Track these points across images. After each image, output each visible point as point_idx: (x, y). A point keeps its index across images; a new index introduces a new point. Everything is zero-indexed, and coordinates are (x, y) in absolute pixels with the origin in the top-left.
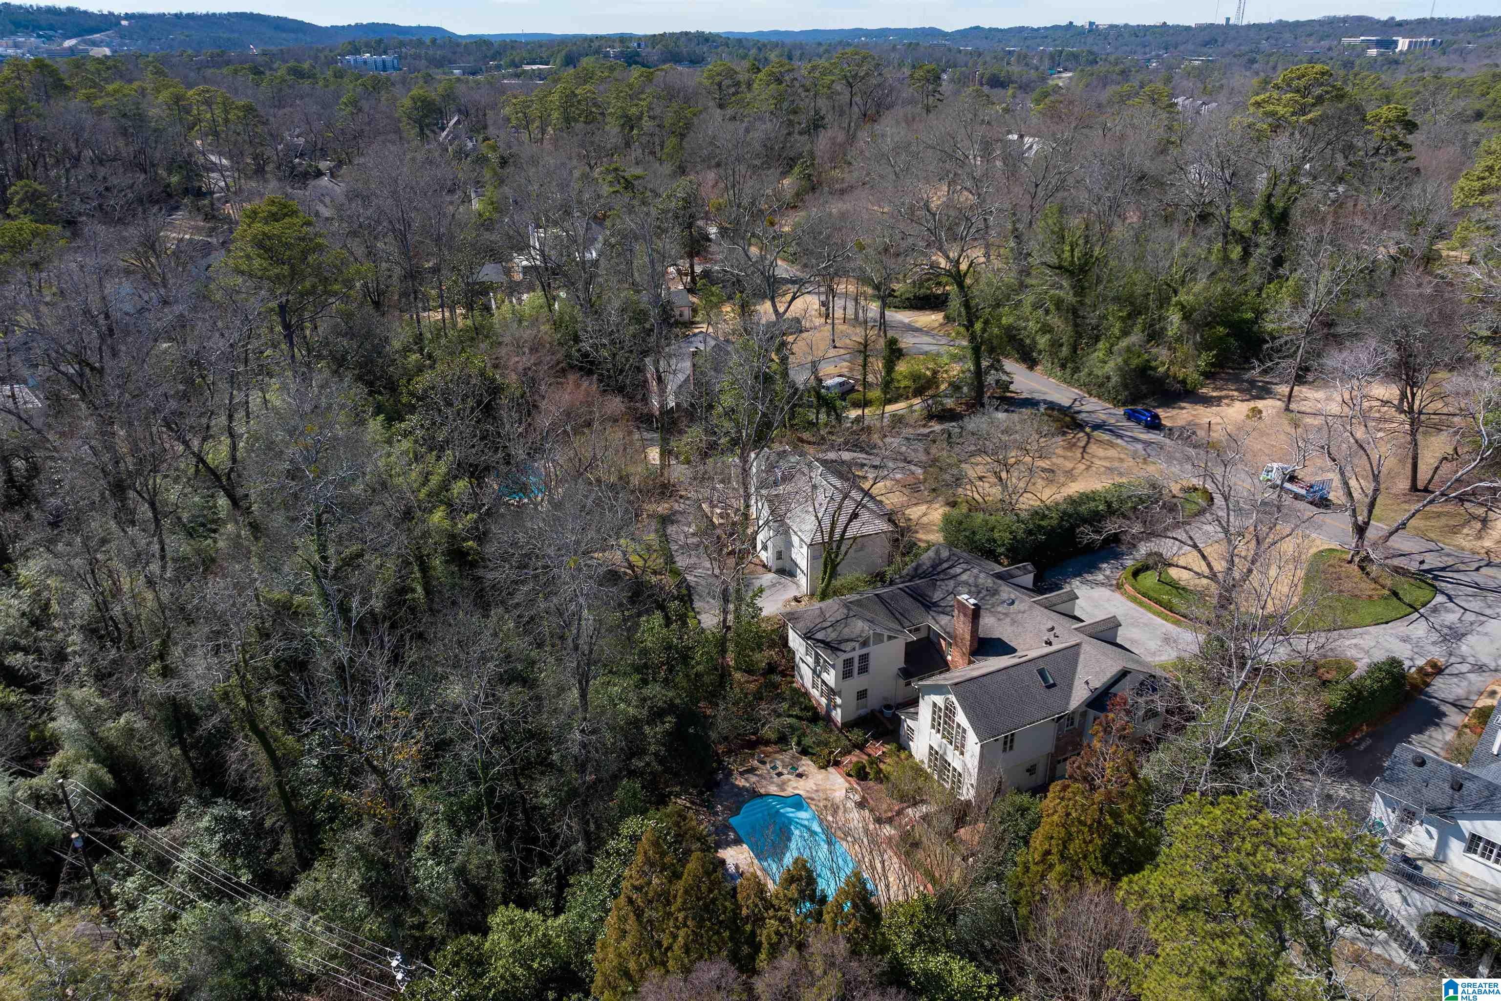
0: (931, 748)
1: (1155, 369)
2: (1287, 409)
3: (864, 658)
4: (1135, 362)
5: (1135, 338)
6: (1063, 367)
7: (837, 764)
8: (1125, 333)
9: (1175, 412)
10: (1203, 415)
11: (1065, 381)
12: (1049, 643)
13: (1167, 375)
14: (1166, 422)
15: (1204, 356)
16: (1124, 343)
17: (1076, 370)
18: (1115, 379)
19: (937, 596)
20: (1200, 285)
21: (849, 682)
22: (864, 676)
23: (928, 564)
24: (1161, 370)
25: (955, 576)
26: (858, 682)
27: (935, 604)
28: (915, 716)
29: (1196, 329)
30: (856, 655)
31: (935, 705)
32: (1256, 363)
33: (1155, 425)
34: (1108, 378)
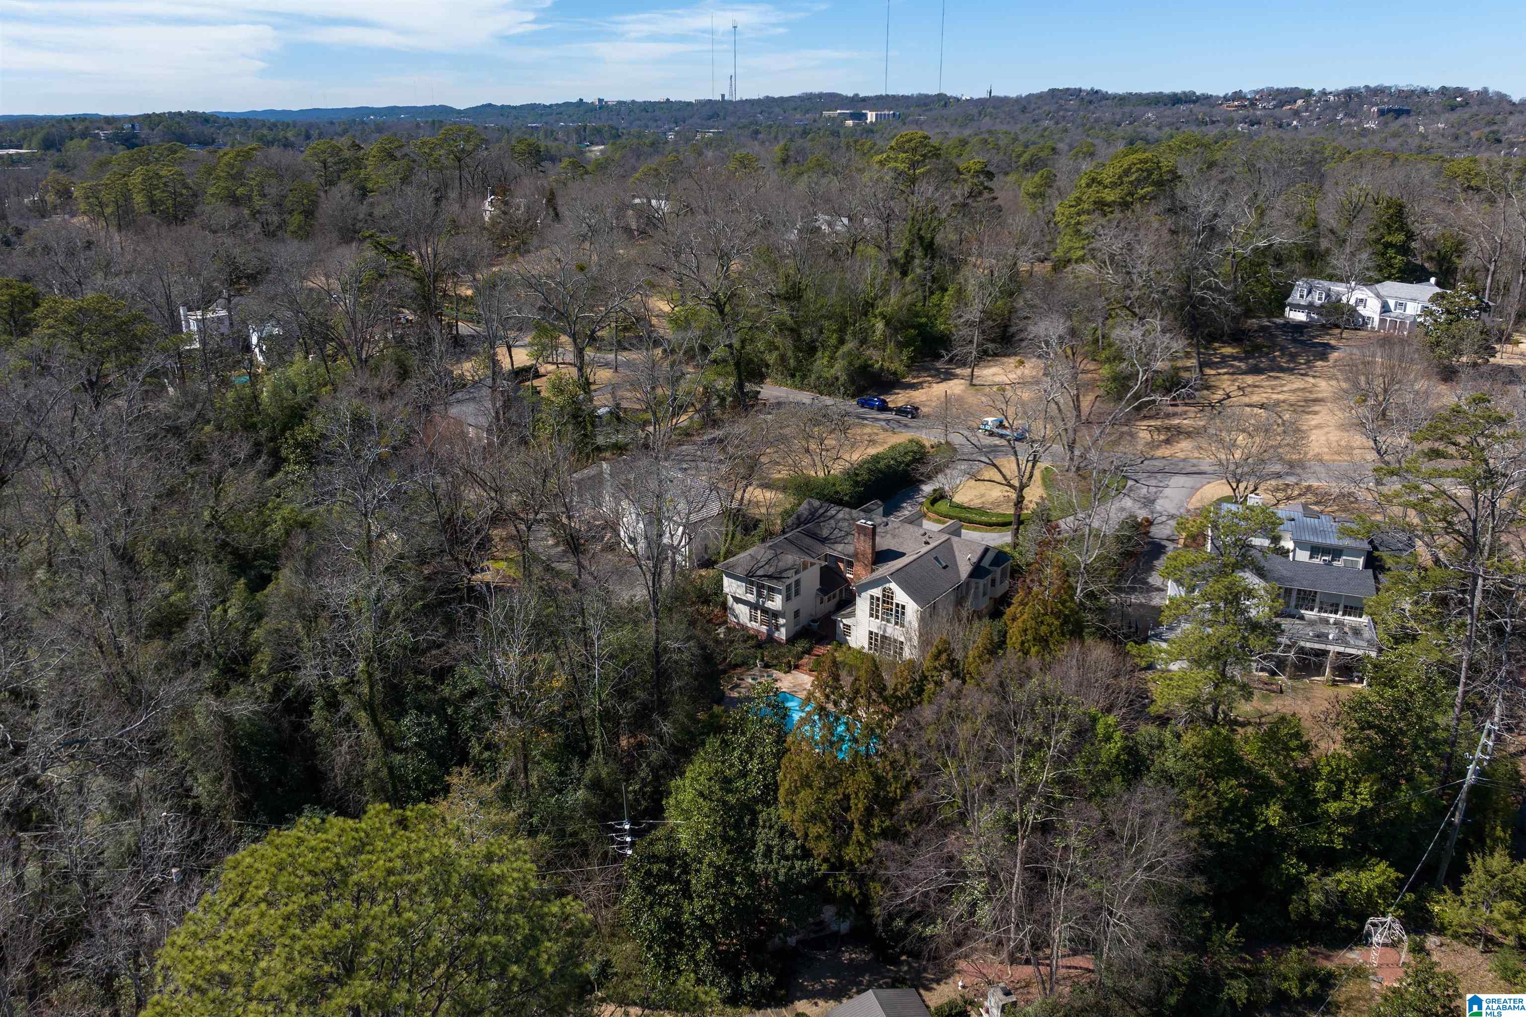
0: (871, 633)
1: (872, 366)
2: (972, 385)
3: (798, 583)
4: (857, 363)
5: (851, 345)
6: (793, 376)
7: (797, 667)
8: (842, 341)
9: (893, 397)
10: (918, 396)
11: (796, 387)
12: (927, 543)
13: (882, 368)
14: (891, 405)
15: (905, 352)
16: (845, 349)
17: (804, 377)
18: (843, 378)
19: (825, 533)
20: (894, 298)
21: (790, 603)
22: (799, 598)
23: (806, 513)
24: (877, 366)
25: (832, 517)
26: (795, 604)
27: (826, 539)
28: (852, 614)
29: (896, 330)
30: (792, 581)
31: (872, 597)
32: (944, 352)
33: (884, 407)
34: (837, 379)
